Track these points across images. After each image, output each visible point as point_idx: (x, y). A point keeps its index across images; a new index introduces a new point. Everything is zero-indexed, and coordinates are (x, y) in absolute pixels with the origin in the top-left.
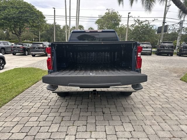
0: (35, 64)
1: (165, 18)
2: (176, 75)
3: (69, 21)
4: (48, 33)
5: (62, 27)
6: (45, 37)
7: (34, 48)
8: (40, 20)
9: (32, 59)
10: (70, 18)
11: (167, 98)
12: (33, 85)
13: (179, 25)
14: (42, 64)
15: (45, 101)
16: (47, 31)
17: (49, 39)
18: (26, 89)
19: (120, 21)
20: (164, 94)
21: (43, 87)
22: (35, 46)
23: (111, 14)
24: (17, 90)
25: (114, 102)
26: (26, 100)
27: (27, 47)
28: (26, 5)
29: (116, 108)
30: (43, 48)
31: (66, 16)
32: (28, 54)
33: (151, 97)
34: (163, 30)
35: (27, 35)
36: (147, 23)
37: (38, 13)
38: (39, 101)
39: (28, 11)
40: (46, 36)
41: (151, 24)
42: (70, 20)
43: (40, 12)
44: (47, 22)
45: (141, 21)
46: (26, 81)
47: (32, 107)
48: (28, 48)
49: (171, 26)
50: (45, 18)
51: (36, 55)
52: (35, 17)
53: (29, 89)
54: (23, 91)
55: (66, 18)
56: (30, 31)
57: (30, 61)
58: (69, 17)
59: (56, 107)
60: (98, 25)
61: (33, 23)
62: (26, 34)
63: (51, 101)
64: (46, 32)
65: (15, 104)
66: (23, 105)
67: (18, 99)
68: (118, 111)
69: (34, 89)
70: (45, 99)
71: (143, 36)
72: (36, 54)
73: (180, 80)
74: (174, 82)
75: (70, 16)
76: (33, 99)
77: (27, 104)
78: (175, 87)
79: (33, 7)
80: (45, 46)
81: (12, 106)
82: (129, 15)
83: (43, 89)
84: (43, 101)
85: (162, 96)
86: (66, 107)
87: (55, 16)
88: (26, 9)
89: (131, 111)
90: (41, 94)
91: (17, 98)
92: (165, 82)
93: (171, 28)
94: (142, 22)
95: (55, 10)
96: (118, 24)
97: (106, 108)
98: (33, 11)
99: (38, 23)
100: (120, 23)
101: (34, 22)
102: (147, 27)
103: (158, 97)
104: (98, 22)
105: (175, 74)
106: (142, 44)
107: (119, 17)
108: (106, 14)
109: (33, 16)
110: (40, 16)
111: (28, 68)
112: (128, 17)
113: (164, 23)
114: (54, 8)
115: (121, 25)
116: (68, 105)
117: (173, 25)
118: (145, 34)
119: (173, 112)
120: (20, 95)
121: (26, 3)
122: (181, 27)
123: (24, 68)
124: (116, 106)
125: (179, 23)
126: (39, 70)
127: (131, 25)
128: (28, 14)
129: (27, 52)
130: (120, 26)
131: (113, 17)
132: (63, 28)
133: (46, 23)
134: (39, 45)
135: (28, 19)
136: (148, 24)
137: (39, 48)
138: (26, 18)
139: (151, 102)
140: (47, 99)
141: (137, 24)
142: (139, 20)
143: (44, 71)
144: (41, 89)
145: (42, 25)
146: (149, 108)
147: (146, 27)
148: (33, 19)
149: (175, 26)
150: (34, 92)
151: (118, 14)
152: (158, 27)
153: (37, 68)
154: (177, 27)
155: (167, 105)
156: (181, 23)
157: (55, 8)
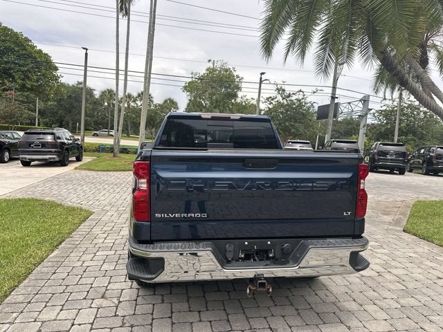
0: (35, 187)
1: (334, 88)
2: (388, 218)
3: (123, 81)
4: (62, 105)
5: (97, 94)
6: (51, 116)
7: (30, 144)
8: (43, 75)
9: (24, 173)
10: (126, 75)
11: (400, 280)
12: (53, 251)
13: (361, 105)
14: (56, 188)
15: (105, 303)
16: (59, 101)
17: (62, 121)
18: (36, 265)
19: (239, 88)
20: (389, 270)
21: (83, 259)
22: (34, 138)
23: (220, 71)
24: (10, 270)
25: (287, 297)
26: (47, 302)
27: (7, 140)
28: (7, 35)
29: (299, 314)
30: (53, 145)
31: (117, 70)
32: (11, 159)
33: (364, 279)
34: (331, 114)
35: (7, 109)
36: (301, 97)
37: (40, 57)
38: (85, 304)
39: (12, 51)
40: (54, 114)
41: (308, 100)
42: (126, 80)
43: (45, 54)
44: (62, 80)
45: (288, 93)
46: (29, 242)
47: (73, 325)
48: (10, 144)
49: (345, 105)
50: (56, 69)
51: (32, 163)
52: (31, 65)
53: (45, 263)
54: (29, 274)
55: (117, 74)
56: (16, 100)
57: (20, 180)
58: (123, 73)
59: (140, 320)
60: (188, 93)
61: (23, 80)
62: (6, 107)
63: (120, 302)
64: (56, 103)
65: (15, 315)
66: (43, 317)
67: (21, 298)
68: (307, 325)
69: (59, 264)
70: (102, 297)
71: (291, 125)
72: (34, 160)
73: (404, 231)
74: (393, 236)
75: (126, 71)
76: (65, 296)
77: (52, 315)
78: (403, 250)
79: (27, 40)
80: (59, 141)
81: (11, 323)
82: (261, 78)
83: (86, 264)
84: (97, 302)
85: (388, 276)
86: (170, 320)
87: (86, 66)
88: (8, 44)
89: (337, 322)
90: (83, 281)
91: (17, 296)
92: (376, 237)
93: (346, 110)
94: (289, 96)
95: (86, 54)
96: (235, 96)
97: (273, 316)
98: (26, 50)
99: (37, 81)
100: (240, 94)
101: (28, 78)
102: (300, 105)
103: (380, 279)
104: (189, 87)
105: (385, 217)
106: (292, 142)
107: (237, 80)
108: (207, 70)
109: (26, 63)
110: (45, 65)
111: (20, 200)
112: (259, 81)
113: (333, 98)
114: (84, 48)
115: (241, 98)
116: (172, 313)
117: (349, 103)
118: (296, 122)
119: (431, 318)
120: (22, 284)
121: (9, 30)
122: (365, 109)
123: (9, 200)
124: (297, 310)
125: (360, 101)
126: (53, 205)
127: (268, 99)
128: (12, 58)
129: (7, 154)
130: (239, 100)
131: (225, 79)
132: (101, 96)
133: (58, 83)
134: (41, 136)
135: (10, 69)
136: (303, 99)
137: (44, 145)
138: (7, 66)
139: (371, 294)
140: (107, 295)
141: (279, 98)
142: (284, 90)
143: (68, 207)
144: (80, 263)
145: (49, 86)
146: (376, 312)
147: (298, 106)
148: (26, 71)
149: (353, 106)
150: (62, 273)
151: (235, 74)
152: (319, 107)
153: (47, 199)
154: (357, 109)
155: (409, 299)
156: (364, 101)
157: (87, 49)
